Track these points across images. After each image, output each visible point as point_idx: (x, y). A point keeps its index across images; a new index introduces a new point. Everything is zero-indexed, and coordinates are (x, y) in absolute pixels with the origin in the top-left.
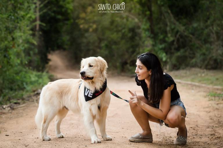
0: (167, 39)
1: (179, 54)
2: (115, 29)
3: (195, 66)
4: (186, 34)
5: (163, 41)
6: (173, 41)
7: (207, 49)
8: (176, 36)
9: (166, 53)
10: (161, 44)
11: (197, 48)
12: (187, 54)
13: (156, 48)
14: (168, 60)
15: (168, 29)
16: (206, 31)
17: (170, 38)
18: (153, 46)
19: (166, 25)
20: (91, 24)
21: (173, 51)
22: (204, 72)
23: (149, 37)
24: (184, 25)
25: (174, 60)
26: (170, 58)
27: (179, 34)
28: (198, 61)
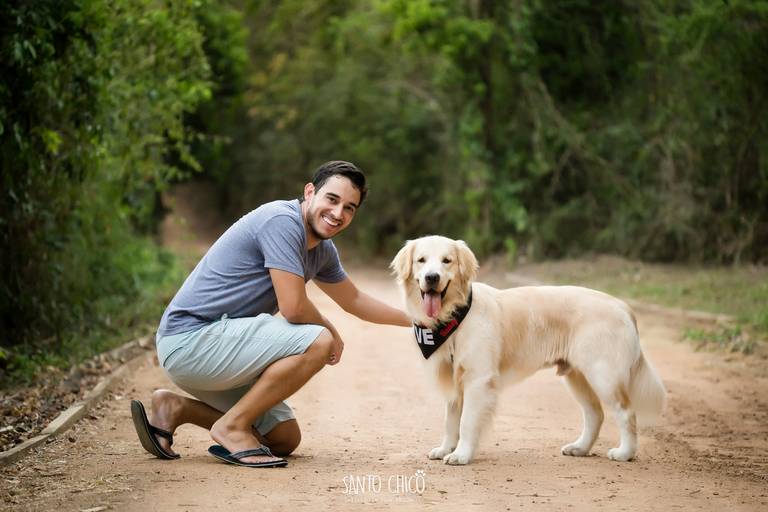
0: (531, 167)
1: (564, 212)
2: (363, 128)
3: (609, 248)
4: (588, 154)
5: (522, 173)
6: (550, 175)
7: (647, 203)
8: (557, 160)
9: (528, 207)
10: (513, 180)
11: (619, 197)
12: (589, 212)
13: (499, 193)
14: (533, 229)
15: (536, 137)
16: (647, 149)
17: (541, 165)
18: (492, 184)
19: (531, 126)
20: (282, 108)
21: (548, 201)
22: (637, 270)
23: (481, 158)
24: (584, 129)
25: (549, 229)
26: (539, 223)
27: (567, 154)
28: (621, 235)
